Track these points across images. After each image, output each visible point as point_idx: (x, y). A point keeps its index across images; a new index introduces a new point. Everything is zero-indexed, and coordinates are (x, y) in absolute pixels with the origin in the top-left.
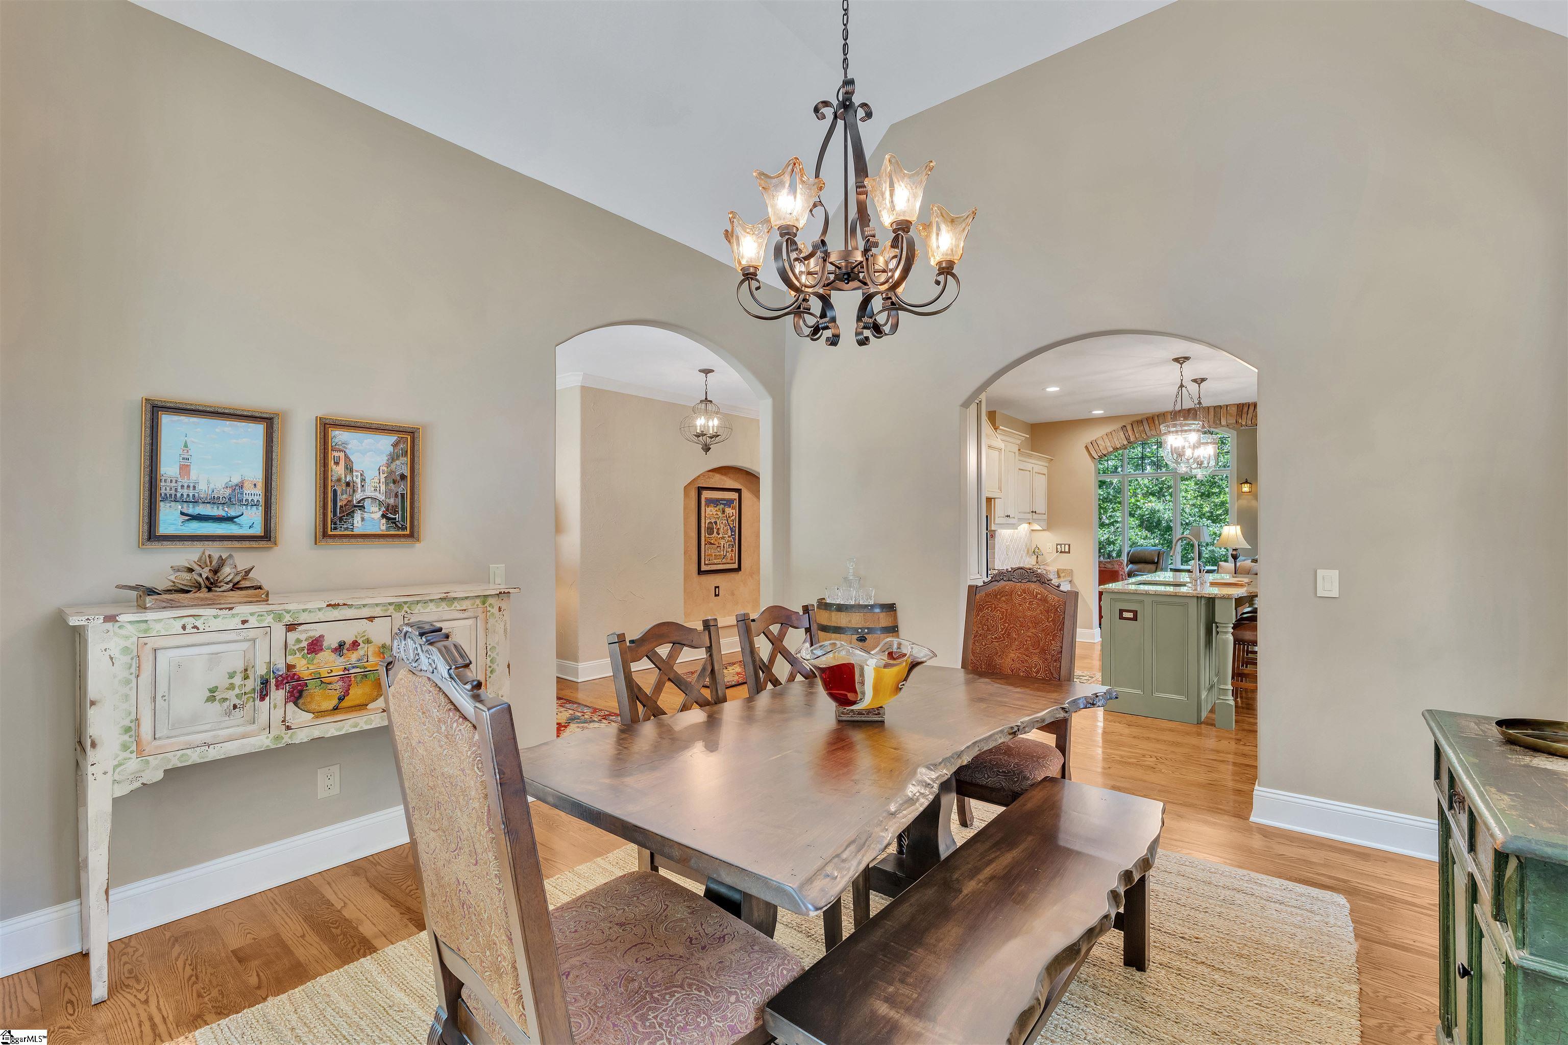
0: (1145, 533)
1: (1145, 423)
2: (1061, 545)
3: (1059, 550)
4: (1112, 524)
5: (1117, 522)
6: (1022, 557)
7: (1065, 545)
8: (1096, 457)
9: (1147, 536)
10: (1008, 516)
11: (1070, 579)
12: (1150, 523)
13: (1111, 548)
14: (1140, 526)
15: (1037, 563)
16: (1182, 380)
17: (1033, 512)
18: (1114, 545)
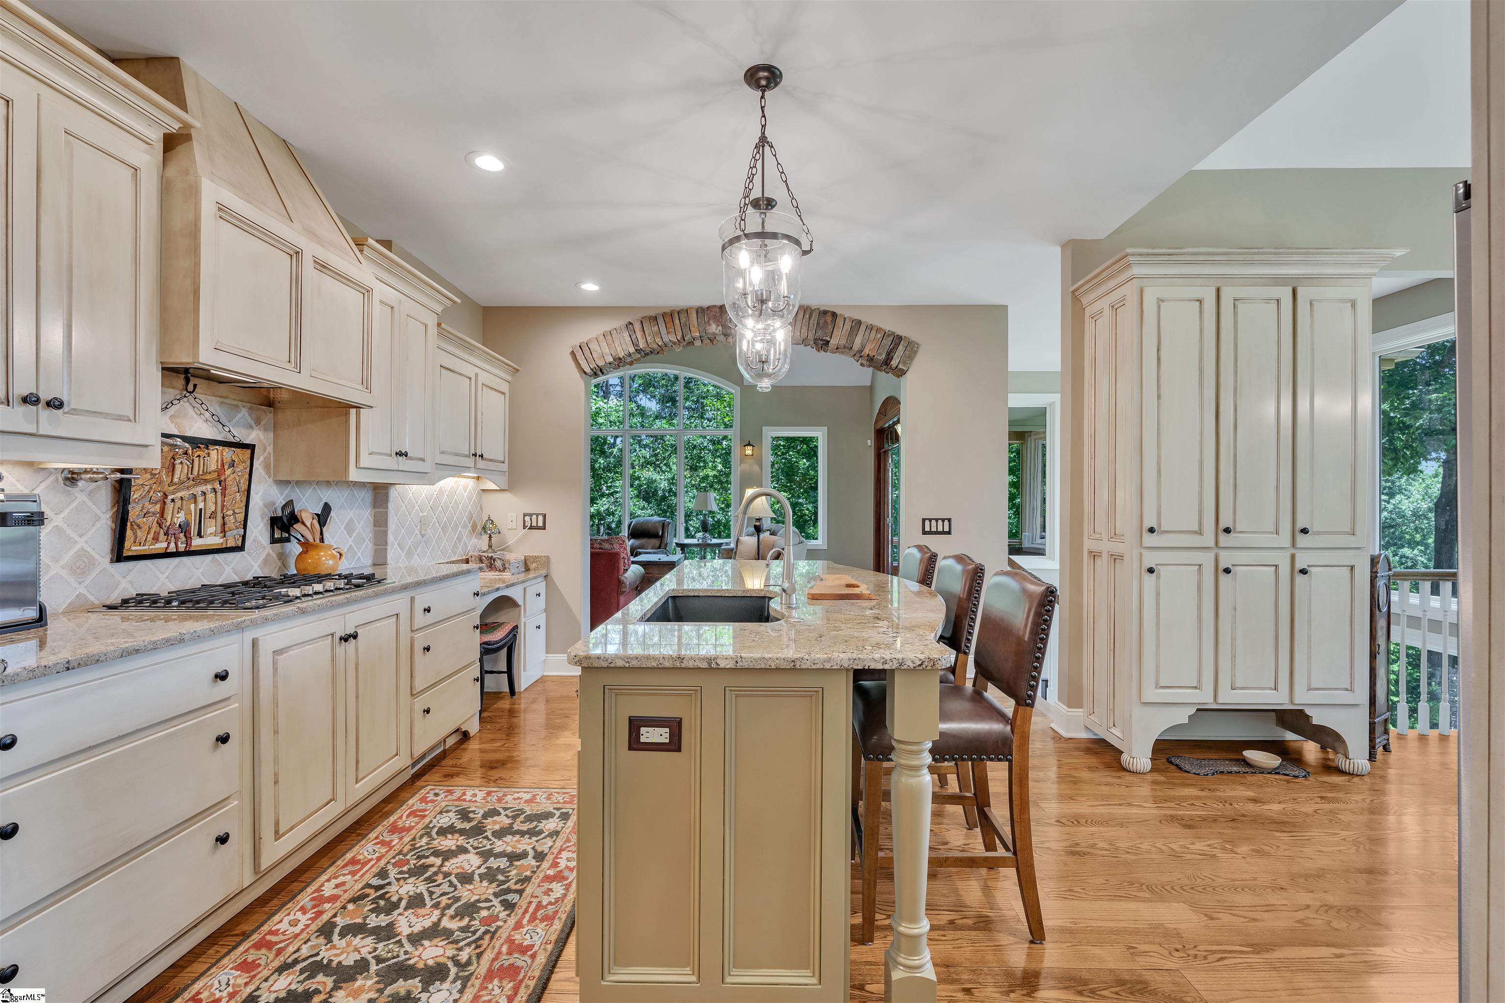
0: (642, 503)
1: (661, 321)
2: (531, 515)
3: (528, 524)
4: (612, 494)
5: (617, 492)
6: (460, 539)
7: (537, 515)
8: (588, 370)
9: (644, 506)
10: (400, 454)
11: (544, 572)
12: (647, 494)
13: (609, 519)
14: (637, 496)
15: (490, 546)
16: (764, 126)
17: (475, 455)
18: (613, 516)
